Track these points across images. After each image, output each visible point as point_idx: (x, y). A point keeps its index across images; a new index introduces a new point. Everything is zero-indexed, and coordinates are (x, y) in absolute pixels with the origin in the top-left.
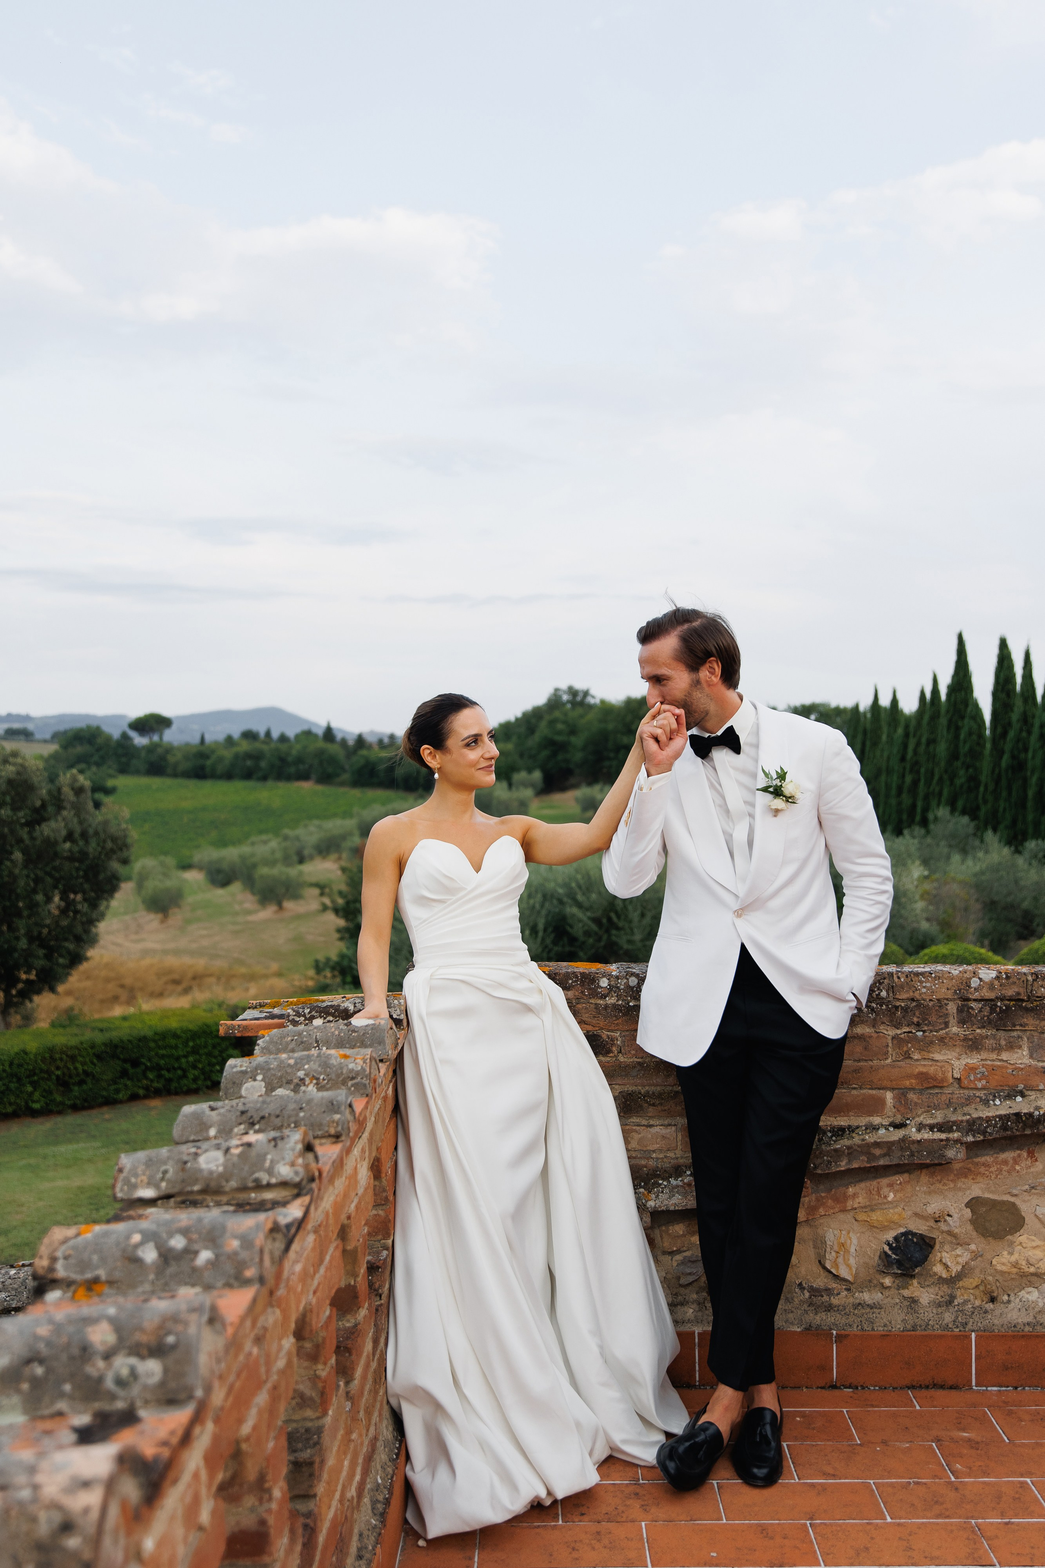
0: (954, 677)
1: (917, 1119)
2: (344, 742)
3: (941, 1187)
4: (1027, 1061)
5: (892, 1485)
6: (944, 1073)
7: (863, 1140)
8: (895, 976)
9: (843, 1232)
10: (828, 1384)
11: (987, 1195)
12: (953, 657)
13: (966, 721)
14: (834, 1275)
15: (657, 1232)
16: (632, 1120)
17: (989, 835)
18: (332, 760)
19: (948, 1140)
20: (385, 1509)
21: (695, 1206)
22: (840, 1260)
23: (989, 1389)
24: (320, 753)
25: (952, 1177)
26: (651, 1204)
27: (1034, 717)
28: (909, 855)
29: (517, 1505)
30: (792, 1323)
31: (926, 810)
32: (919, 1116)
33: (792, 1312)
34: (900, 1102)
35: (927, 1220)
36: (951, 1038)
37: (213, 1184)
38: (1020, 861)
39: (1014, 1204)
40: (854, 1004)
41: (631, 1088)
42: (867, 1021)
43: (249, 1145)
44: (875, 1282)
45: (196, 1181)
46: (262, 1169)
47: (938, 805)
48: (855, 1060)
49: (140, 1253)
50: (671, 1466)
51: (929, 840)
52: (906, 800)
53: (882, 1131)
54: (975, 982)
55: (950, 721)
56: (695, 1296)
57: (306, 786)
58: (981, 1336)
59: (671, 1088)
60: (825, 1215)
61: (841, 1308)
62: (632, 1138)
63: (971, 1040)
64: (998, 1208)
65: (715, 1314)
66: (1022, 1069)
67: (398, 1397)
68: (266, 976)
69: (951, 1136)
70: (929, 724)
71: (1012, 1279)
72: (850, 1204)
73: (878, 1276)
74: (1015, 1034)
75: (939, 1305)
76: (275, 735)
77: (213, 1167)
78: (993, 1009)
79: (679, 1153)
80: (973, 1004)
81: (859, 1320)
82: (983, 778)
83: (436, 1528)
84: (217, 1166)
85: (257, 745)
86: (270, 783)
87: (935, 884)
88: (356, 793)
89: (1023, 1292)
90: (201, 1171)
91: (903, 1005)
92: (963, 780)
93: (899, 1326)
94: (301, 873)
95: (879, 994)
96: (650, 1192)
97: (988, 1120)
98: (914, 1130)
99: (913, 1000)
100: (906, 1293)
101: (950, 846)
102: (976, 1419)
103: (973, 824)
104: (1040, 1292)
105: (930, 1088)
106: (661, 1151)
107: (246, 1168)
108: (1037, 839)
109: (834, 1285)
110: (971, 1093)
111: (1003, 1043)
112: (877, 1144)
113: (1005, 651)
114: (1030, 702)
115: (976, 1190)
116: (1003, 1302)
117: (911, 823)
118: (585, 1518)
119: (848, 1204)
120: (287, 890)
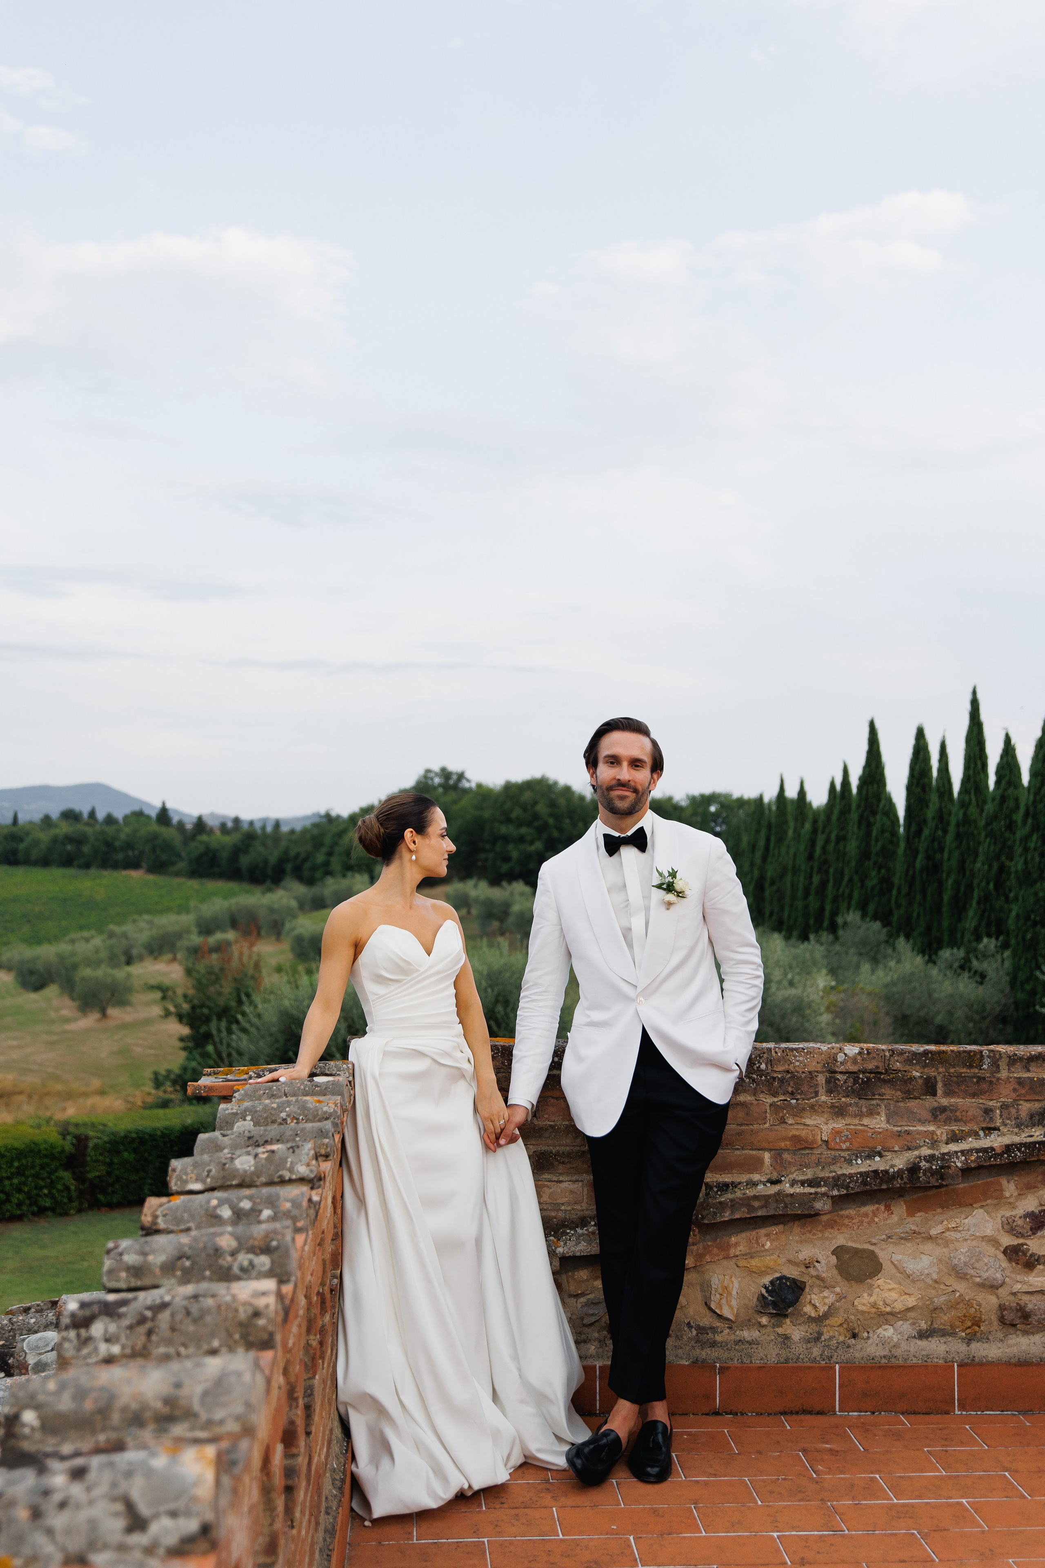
0: (865, 768)
1: (790, 1176)
2: (181, 825)
3: (811, 1236)
4: (884, 1125)
5: (764, 1481)
6: (813, 1136)
7: (744, 1194)
8: (773, 1051)
9: (726, 1277)
10: (712, 1411)
11: (850, 1244)
12: (864, 747)
13: (878, 817)
14: (718, 1315)
15: (564, 1277)
16: (544, 1176)
17: (901, 942)
18: (167, 846)
19: (816, 1193)
20: (342, 1485)
21: (598, 1252)
22: (724, 1301)
23: (851, 1414)
24: (153, 838)
25: (820, 1228)
26: (560, 1250)
27: (950, 814)
28: (815, 963)
29: (448, 1494)
30: (681, 1358)
31: (834, 914)
32: (792, 1173)
33: (681, 1348)
34: (777, 1161)
35: (798, 1266)
36: (820, 1105)
37: (247, 1180)
38: (934, 972)
39: (873, 1252)
40: (738, 1072)
41: (544, 1148)
42: (749, 1090)
43: (273, 1152)
44: (754, 1321)
45: (234, 1177)
46: (284, 1168)
47: (848, 909)
48: (738, 1125)
49: (218, 1212)
50: (578, 1462)
51: (837, 948)
52: (814, 903)
53: (761, 1187)
54: (841, 1057)
55: (861, 817)
56: (596, 1335)
57: (136, 875)
58: (844, 1368)
59: (578, 1148)
60: (711, 1262)
61: (724, 1344)
62: (544, 1192)
63: (837, 1107)
64: (859, 1255)
65: (615, 1351)
66: (880, 1133)
67: (346, 1404)
68: (86, 1095)
69: (819, 1190)
70: (838, 819)
71: (871, 1318)
72: (732, 1252)
73: (756, 1316)
74: (874, 1102)
75: (809, 1341)
76: (101, 815)
77: (246, 1167)
78: (856, 1081)
79: (585, 1206)
80: (839, 1076)
81: (739, 1354)
82: (896, 880)
83: (379, 1511)
84: (250, 1167)
85: (80, 827)
86: (93, 871)
87: (842, 995)
88: (194, 884)
89: (880, 1329)
90: (237, 1170)
91: (780, 1076)
92: (875, 881)
93: (773, 1360)
94: (129, 975)
95: (759, 1066)
96: (559, 1240)
97: (851, 1176)
98: (788, 1185)
99: (788, 1072)
100: (780, 1330)
101: (860, 954)
102: (837, 1435)
103: (885, 930)
104: (895, 1329)
105: (802, 1149)
106: (569, 1204)
107: (272, 1168)
108: (952, 948)
109: (718, 1324)
110: (837, 1153)
111: (864, 1110)
112: (756, 1198)
113: (922, 742)
114: (946, 798)
115: (841, 1239)
116: (863, 1338)
117: (818, 929)
118: (505, 1506)
119: (731, 1252)
120: (113, 995)
